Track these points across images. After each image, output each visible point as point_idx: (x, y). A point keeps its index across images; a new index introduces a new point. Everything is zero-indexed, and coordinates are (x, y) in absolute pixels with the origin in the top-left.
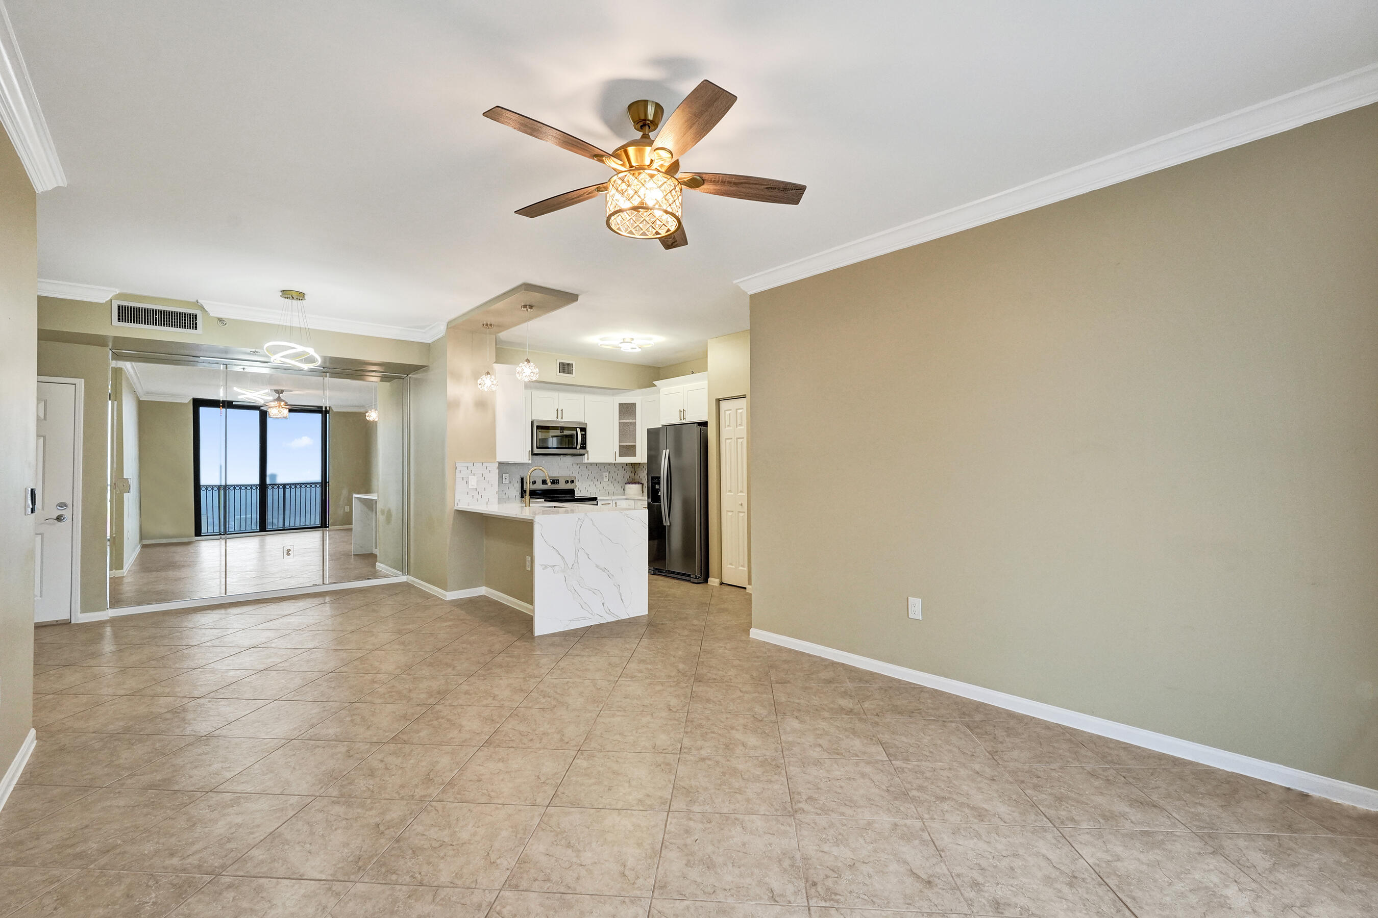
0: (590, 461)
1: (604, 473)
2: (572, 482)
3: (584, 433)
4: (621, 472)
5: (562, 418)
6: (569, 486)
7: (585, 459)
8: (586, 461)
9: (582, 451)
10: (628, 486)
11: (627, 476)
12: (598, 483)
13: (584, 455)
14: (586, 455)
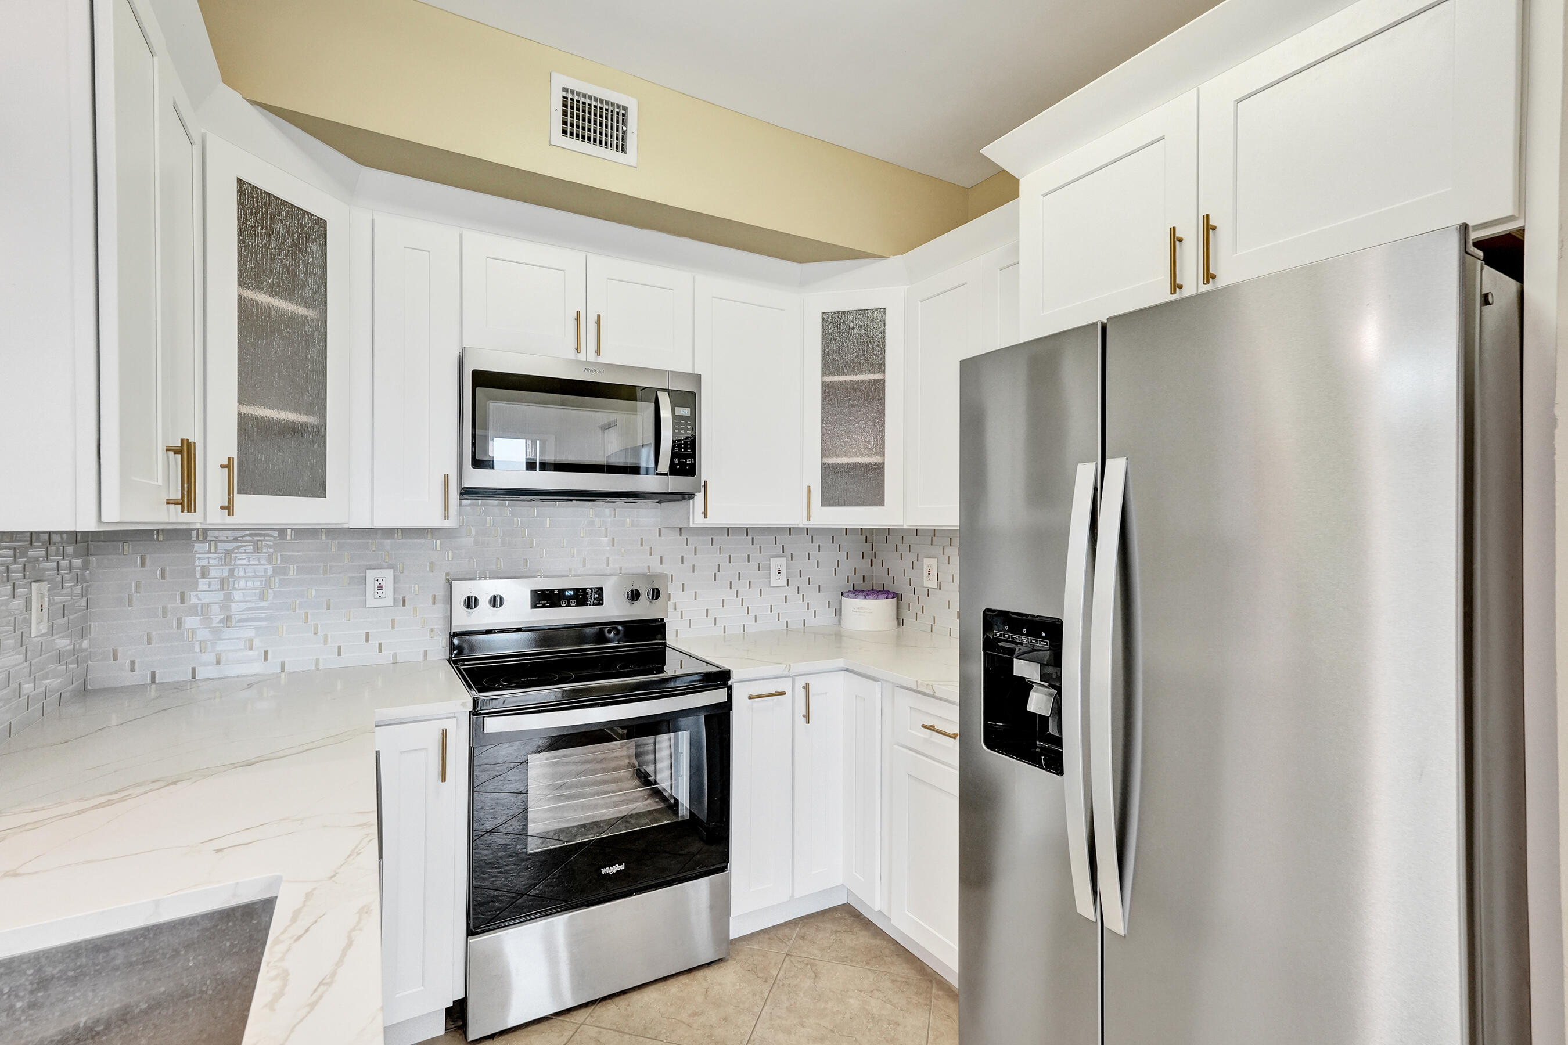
0: (718, 517)
1: (774, 562)
2: (656, 594)
3: (685, 412)
4: (829, 556)
5: (598, 352)
6: (643, 610)
7: (695, 513)
8: (697, 520)
9: (678, 483)
10: (852, 604)
11: (847, 568)
12: (751, 596)
13: (691, 496)
14: (699, 497)
